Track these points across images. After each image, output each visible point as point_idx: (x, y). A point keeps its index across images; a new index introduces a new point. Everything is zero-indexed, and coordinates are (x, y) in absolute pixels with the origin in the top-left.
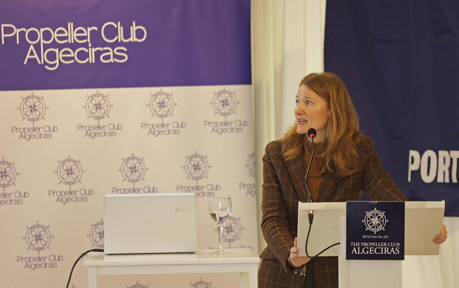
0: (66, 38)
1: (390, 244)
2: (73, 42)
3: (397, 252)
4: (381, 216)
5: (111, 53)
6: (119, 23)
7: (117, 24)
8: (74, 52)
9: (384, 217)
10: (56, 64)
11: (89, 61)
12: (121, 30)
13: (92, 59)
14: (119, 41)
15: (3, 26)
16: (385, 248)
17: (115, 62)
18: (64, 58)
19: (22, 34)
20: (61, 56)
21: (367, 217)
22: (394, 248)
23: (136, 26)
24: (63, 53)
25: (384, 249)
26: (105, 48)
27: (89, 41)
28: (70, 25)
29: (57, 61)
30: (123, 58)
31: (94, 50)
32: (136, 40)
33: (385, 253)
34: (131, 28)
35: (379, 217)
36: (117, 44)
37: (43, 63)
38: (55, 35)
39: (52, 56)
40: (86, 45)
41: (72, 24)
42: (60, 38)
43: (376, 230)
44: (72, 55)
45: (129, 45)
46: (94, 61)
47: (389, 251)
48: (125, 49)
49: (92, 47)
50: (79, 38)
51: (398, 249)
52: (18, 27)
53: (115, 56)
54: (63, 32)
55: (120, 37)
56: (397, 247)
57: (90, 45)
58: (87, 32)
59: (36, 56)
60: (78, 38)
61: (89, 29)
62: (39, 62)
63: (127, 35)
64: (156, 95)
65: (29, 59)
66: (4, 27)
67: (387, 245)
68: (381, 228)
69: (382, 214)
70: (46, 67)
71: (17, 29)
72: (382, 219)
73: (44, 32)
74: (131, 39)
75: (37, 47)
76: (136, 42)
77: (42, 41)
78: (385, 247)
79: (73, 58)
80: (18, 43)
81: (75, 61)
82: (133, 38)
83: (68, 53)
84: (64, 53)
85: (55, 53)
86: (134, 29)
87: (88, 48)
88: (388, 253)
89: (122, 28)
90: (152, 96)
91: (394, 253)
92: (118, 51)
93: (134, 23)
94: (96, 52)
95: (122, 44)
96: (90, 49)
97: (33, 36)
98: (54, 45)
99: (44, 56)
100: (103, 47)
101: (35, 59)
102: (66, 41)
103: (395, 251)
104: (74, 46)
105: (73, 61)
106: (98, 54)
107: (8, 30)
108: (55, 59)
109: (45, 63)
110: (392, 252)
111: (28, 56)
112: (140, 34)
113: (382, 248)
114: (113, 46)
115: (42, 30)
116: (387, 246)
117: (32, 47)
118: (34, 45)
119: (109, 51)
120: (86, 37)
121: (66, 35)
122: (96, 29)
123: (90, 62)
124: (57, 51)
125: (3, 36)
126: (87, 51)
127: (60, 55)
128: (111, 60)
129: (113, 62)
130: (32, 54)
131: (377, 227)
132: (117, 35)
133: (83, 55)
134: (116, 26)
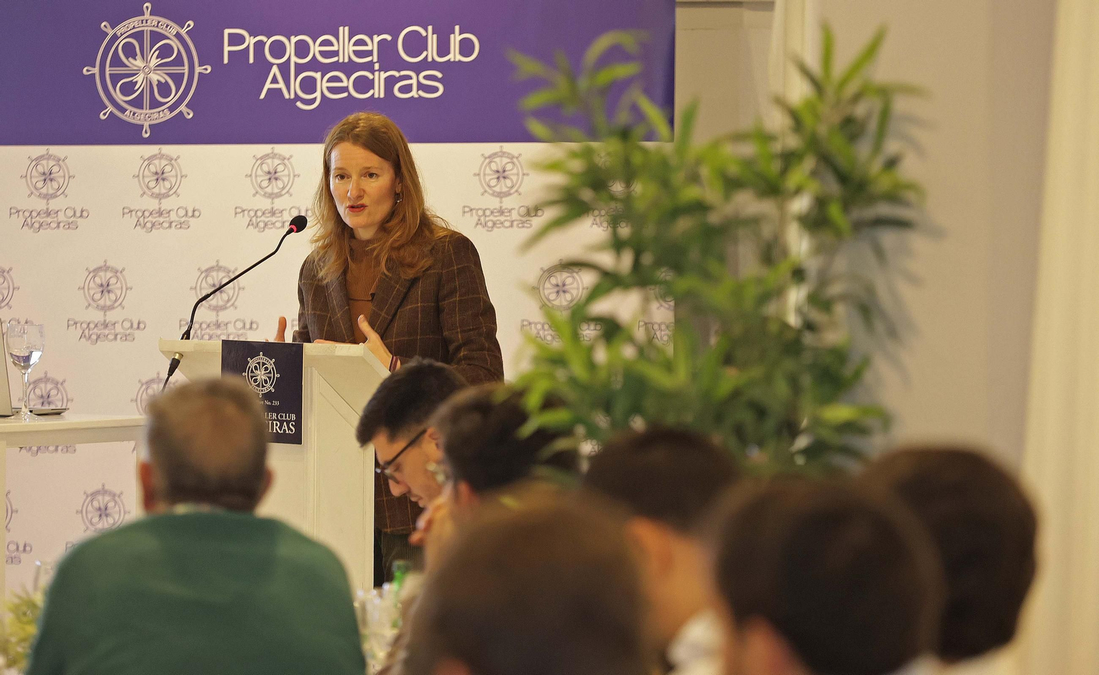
0: (336, 53)
1: (282, 417)
2: (346, 60)
3: (292, 431)
4: (270, 368)
5: (414, 82)
6: (430, 28)
7: (426, 30)
8: (348, 79)
9: (273, 368)
10: (315, 99)
11: (373, 94)
12: (432, 41)
13: (379, 91)
14: (430, 59)
15: (227, 31)
16: (275, 422)
17: (420, 97)
18: (330, 90)
19: (259, 46)
20: (325, 85)
21: (249, 367)
22: (288, 423)
23: (461, 33)
24: (329, 81)
25: (272, 424)
26: (403, 73)
27: (375, 59)
28: (344, 31)
29: (318, 94)
30: (436, 89)
31: (384, 75)
32: (459, 58)
33: (275, 431)
34: (452, 36)
35: (266, 369)
36: (425, 65)
37: (292, 96)
38: (315, 49)
39: (308, 85)
40: (369, 67)
41: (347, 29)
42: (323, 54)
43: (262, 391)
44: (344, 84)
45: (446, 67)
46: (382, 96)
47: (280, 428)
48: (439, 75)
49: (380, 70)
50: (359, 54)
51: (292, 424)
52: (253, 34)
53: (421, 87)
54: (331, 44)
55: (431, 53)
56: (291, 421)
57: (377, 66)
58: (373, 44)
59: (281, 85)
60: (357, 53)
61: (377, 39)
62: (287, 96)
63: (443, 49)
64: (492, 157)
65: (269, 90)
66: (230, 35)
67: (277, 416)
68: (269, 388)
69: (271, 364)
70: (299, 104)
71: (252, 38)
72: (270, 372)
73: (296, 43)
74: (451, 57)
75: (284, 69)
76: (460, 61)
77: (294, 59)
78: (275, 420)
79: (345, 89)
80: (251, 61)
81: (349, 93)
82: (455, 55)
83: (338, 79)
84: (331, 80)
85: (314, 80)
86: (456, 38)
87: (373, 72)
88: (279, 431)
89: (435, 36)
90: (486, 158)
91: (287, 432)
92: (426, 77)
93: (457, 28)
94: (386, 79)
95: (434, 65)
96: (377, 73)
97: (278, 50)
98: (314, 65)
99: (295, 85)
100: (399, 71)
101: (280, 90)
102: (335, 59)
103: (289, 428)
104: (349, 68)
105: (345, 95)
106: (390, 82)
107: (236, 40)
108: (315, 91)
109: (297, 98)
110: (285, 430)
111: (268, 85)
112: (466, 47)
113: (270, 422)
114: (418, 68)
115: (294, 39)
116: (278, 420)
117: (275, 70)
118: (278, 65)
119: (410, 78)
120: (370, 53)
121: (335, 48)
122: (389, 38)
123: (376, 96)
124: (318, 75)
125: (227, 49)
126: (371, 76)
127: (323, 84)
128: (414, 93)
129: (416, 96)
130: (275, 81)
131: (263, 386)
132: (426, 49)
133: (364, 85)
134: (424, 34)
